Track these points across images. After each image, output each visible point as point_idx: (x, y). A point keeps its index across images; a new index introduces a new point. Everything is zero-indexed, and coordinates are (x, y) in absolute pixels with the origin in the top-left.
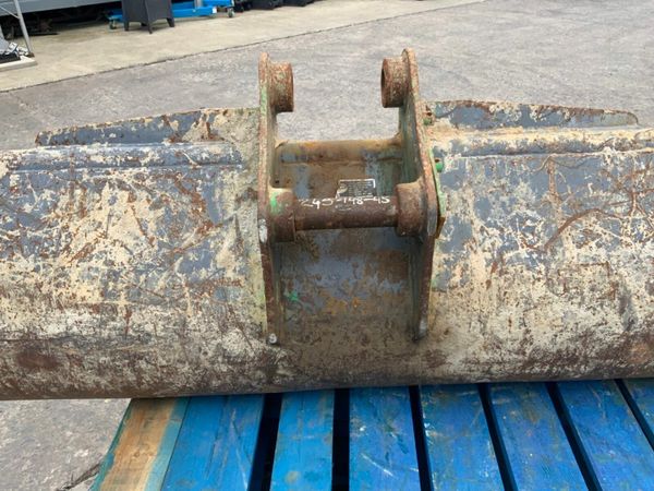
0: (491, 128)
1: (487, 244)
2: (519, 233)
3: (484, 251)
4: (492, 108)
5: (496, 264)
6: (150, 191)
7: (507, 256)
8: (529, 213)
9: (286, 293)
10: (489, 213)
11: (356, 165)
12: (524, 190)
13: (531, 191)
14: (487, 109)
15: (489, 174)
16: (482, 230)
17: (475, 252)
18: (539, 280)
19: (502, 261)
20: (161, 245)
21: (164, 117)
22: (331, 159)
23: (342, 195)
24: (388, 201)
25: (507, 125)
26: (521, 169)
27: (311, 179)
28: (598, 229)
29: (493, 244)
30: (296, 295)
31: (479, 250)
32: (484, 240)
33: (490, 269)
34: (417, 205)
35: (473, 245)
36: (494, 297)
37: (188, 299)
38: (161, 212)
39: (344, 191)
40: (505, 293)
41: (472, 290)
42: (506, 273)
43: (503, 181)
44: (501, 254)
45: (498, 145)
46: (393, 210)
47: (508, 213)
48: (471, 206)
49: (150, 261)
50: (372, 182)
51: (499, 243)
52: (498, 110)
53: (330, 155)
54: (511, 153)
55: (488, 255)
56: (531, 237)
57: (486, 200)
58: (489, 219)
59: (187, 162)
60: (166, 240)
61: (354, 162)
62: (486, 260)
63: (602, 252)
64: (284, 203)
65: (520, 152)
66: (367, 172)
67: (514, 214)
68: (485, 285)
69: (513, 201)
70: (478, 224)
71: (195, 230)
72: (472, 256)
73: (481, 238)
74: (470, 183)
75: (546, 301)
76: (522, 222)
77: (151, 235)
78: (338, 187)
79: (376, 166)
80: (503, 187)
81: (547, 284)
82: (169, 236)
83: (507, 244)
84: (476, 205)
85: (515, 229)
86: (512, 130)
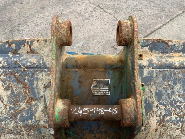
0: (167, 52)
1: (159, 113)
2: (173, 108)
3: (157, 116)
4: (170, 43)
5: (161, 122)
6: (4, 82)
7: (166, 119)
8: (179, 99)
9: (67, 131)
10: (161, 98)
11: (102, 71)
12: (179, 88)
13: (181, 88)
14: (167, 44)
15: (164, 78)
16: (157, 106)
17: (153, 117)
18: (178, 129)
19: (164, 120)
20: (10, 108)
21: (8, 42)
22: (90, 68)
23: (94, 87)
24: (117, 112)
25: (175, 52)
26: (179, 77)
27: (80, 77)
29: (161, 113)
30: (71, 132)
31: (155, 116)
32: (157, 111)
33: (158, 124)
35: (152, 113)
36: (158, 135)
37: (24, 132)
38: (9, 92)
39: (95, 84)
40: (163, 134)
41: (149, 132)
42: (165, 126)
43: (170, 83)
44: (164, 118)
45: (170, 64)
47: (170, 98)
48: (154, 94)
49: (6, 116)
50: (108, 80)
51: (164, 113)
52: (173, 44)
53: (89, 65)
54: (176, 68)
55: (158, 118)
56: (178, 110)
57: (161, 92)
58: (161, 101)
59: (20, 67)
60: (12, 106)
61: (101, 70)
62: (157, 120)
65: (180, 68)
66: (107, 75)
67: (172, 99)
68: (155, 131)
69: (173, 93)
70: (156, 103)
71: (26, 101)
72: (151, 118)
73: (156, 110)
74: (155, 83)
75: (179, 137)
76: (175, 103)
77: (5, 103)
78: (92, 82)
79: (111, 72)
80: (169, 85)
81: (181, 131)
82: (14, 104)
83: (167, 113)
84: (156, 94)
85: (172, 106)
86: (177, 54)
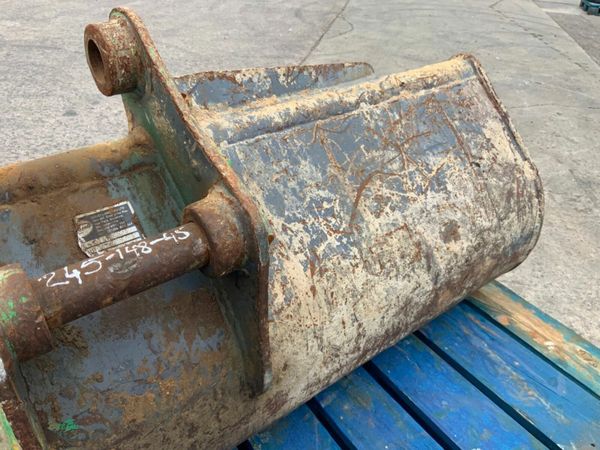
0: (243, 102)
1: (296, 244)
2: (321, 220)
3: (296, 253)
4: (238, 77)
5: (313, 264)
7: (320, 250)
8: (323, 194)
9: (53, 426)
10: (284, 206)
11: (92, 187)
12: (307, 168)
13: (314, 168)
14: (233, 80)
15: (265, 158)
16: (285, 229)
17: (288, 258)
18: (357, 265)
19: (317, 257)
22: (47, 189)
23: (87, 238)
24: (187, 234)
25: (260, 96)
26: (295, 145)
27: (26, 227)
28: (386, 192)
29: (301, 242)
30: (70, 421)
31: (291, 254)
32: (291, 240)
33: (309, 272)
34: (234, 230)
35: (283, 251)
36: (323, 303)
39: (89, 231)
40: (332, 294)
41: (299, 305)
42: (326, 270)
43: (284, 164)
44: (313, 251)
45: (262, 121)
46: (201, 245)
47: (302, 199)
48: (262, 203)
50: (126, 206)
51: (307, 240)
52: (246, 79)
53: (45, 181)
54: (279, 129)
55: (302, 257)
56: (333, 221)
57: (275, 191)
58: (286, 213)
61: (88, 184)
62: (302, 263)
63: (398, 214)
64: (16, 299)
65: (288, 126)
66: (115, 195)
67: (308, 199)
68: (310, 294)
69: (302, 184)
70: (278, 222)
72: (286, 264)
73: (287, 239)
74: (251, 175)
75: (369, 287)
76: (320, 207)
78: (76, 228)
79: (123, 182)
80: (286, 170)
81: (365, 267)
83: (314, 237)
84: (268, 200)
85: (316, 217)
86: (267, 101)
